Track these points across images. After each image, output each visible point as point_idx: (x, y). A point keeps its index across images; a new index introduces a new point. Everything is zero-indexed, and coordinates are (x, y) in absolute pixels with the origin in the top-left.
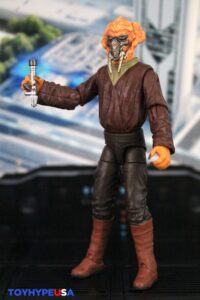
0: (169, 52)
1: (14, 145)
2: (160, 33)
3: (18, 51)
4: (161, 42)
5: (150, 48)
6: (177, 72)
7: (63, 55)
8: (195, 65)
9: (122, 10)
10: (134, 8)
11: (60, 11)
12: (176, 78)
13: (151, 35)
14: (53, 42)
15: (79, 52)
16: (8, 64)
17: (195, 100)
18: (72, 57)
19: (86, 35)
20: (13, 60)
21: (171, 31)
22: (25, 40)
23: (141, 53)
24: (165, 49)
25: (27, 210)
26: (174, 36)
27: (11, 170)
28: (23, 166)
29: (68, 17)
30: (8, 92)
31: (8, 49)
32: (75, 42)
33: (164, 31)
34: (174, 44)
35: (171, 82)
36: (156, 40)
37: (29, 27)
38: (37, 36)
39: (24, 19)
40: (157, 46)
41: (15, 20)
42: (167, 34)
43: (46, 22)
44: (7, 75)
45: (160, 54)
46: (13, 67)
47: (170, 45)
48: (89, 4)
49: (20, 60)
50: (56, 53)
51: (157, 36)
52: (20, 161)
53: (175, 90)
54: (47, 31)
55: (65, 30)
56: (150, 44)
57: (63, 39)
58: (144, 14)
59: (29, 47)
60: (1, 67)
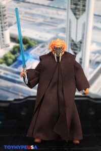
0: (80, 51)
1: (18, 88)
2: (76, 43)
4: (77, 47)
5: (72, 49)
6: (83, 58)
7: (38, 52)
8: (90, 56)
9: (61, 35)
10: (66, 34)
11: (37, 35)
12: (83, 61)
13: (73, 44)
14: (34, 47)
15: (44, 51)
16: (16, 55)
17: (90, 70)
18: (42, 53)
19: (47, 44)
20: (18, 54)
21: (81, 42)
22: (24, 47)
24: (78, 50)
25: (23, 113)
26: (82, 45)
27: (17, 97)
28: (22, 96)
29: (40, 37)
30: (16, 67)
31: (16, 50)
32: (43, 47)
34: (82, 47)
36: (75, 46)
37: (25, 41)
38: (28, 45)
40: (75, 48)
42: (79, 44)
43: (31, 39)
44: (15, 60)
45: (76, 52)
46: (18, 57)
47: (80, 48)
48: (48, 32)
50: (35, 51)
51: (75, 45)
52: (20, 94)
54: (31, 42)
55: (39, 42)
57: (38, 46)
58: (70, 36)
59: (25, 49)
60: (13, 57)
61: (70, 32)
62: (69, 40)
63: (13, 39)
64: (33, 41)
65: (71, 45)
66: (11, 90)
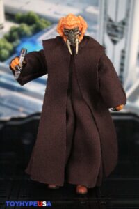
0: (122, 38)
1: (18, 99)
2: (116, 24)
3: (22, 35)
4: (117, 31)
5: (110, 35)
6: (127, 50)
9: (91, 10)
10: (99, 8)
11: (50, 9)
12: (126, 55)
13: (110, 26)
14: (45, 30)
16: (15, 44)
20: (18, 41)
21: (124, 23)
22: (27, 28)
23: (103, 38)
24: (119, 36)
26: (125, 27)
27: (16, 115)
28: (24, 112)
29: (55, 13)
31: (15, 34)
33: (119, 23)
34: (125, 31)
35: (123, 57)
36: (113, 30)
37: (29, 19)
38: (34, 26)
39: (26, 14)
40: (114, 33)
41: (20, 14)
42: (121, 25)
43: (41, 17)
44: (13, 52)
45: (115, 39)
47: (122, 33)
48: (69, 5)
49: (23, 41)
51: (114, 27)
52: (22, 109)
53: (126, 63)
54: (41, 22)
55: (53, 22)
56: (109, 32)
57: (52, 28)
58: (105, 12)
59: (29, 33)
60: (10, 46)
61: (106, 5)
62: (105, 19)
63: (10, 16)
64: (43, 20)
65: (108, 27)
66: (5, 103)
